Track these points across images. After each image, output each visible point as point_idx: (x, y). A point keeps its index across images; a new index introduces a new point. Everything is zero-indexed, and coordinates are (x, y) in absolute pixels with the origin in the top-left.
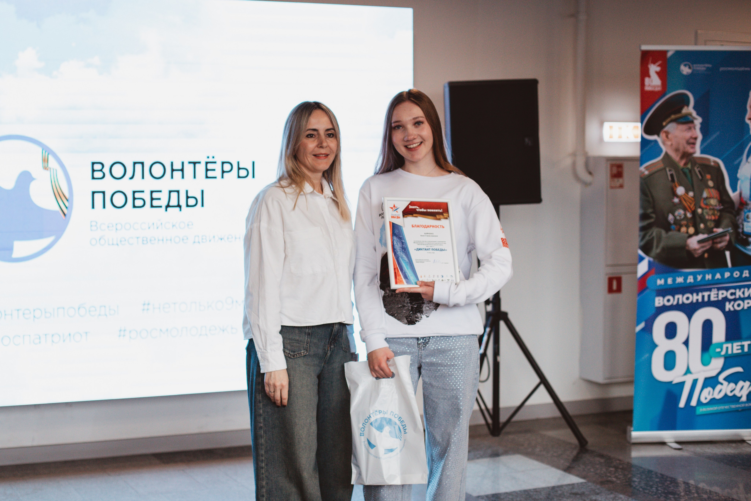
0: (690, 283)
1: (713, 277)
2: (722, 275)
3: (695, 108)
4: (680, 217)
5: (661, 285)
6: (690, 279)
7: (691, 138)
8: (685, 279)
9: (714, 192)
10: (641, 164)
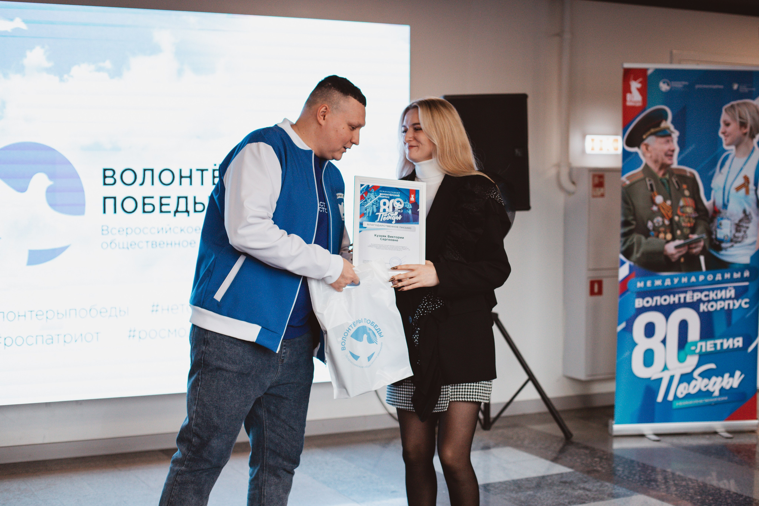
0: (668, 285)
1: (689, 279)
2: (697, 278)
3: (673, 122)
4: (659, 223)
5: (640, 288)
6: (668, 282)
7: (669, 150)
8: (663, 282)
9: (690, 201)
10: (623, 174)
